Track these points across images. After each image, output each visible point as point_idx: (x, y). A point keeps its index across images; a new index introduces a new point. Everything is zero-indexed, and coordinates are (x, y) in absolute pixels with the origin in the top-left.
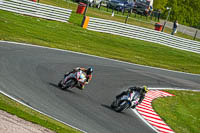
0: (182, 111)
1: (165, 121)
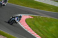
0: (37, 23)
1: (30, 27)
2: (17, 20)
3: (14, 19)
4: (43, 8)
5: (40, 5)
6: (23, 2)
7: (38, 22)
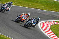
2: (33, 23)
3: (30, 21)
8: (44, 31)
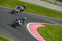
4: (56, 16)
5: (52, 12)
6: (35, 9)
7: (51, 31)
8: (31, 31)
